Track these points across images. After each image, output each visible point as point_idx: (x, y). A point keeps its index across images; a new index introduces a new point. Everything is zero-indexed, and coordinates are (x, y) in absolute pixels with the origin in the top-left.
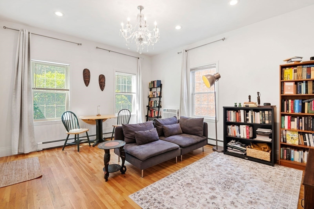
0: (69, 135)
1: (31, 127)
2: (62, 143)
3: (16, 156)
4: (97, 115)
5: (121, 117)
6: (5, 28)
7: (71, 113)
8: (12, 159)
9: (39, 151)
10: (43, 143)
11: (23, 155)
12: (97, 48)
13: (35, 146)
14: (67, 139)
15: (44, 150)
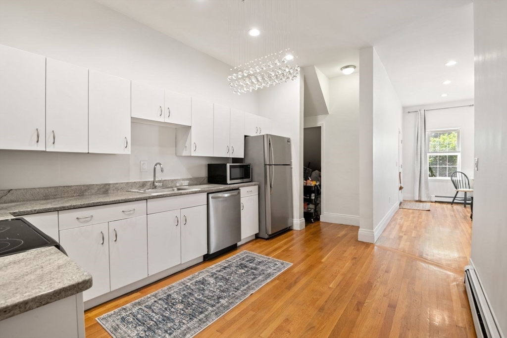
0: (458, 192)
1: (427, 182)
2: (451, 200)
3: (417, 201)
6: (409, 112)
7: (462, 173)
8: (413, 202)
9: (432, 202)
10: (436, 196)
11: (420, 201)
13: (429, 197)
14: (455, 197)
15: (436, 202)
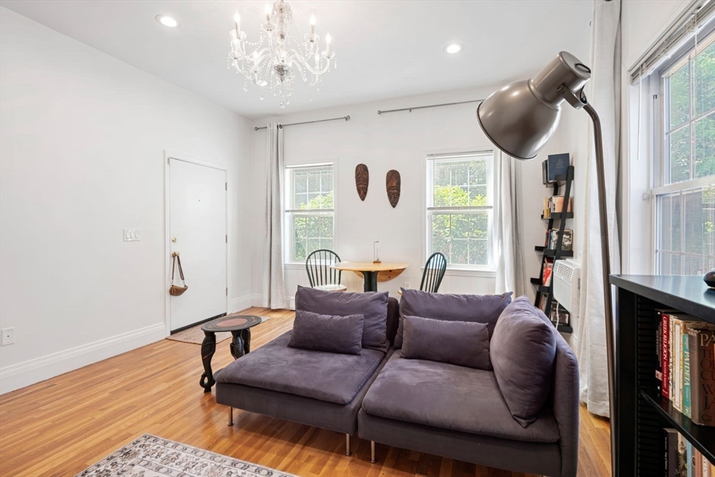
4: (374, 262)
5: (430, 271)
6: (257, 129)
9: (291, 310)
11: (271, 310)
12: (380, 112)
